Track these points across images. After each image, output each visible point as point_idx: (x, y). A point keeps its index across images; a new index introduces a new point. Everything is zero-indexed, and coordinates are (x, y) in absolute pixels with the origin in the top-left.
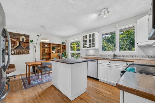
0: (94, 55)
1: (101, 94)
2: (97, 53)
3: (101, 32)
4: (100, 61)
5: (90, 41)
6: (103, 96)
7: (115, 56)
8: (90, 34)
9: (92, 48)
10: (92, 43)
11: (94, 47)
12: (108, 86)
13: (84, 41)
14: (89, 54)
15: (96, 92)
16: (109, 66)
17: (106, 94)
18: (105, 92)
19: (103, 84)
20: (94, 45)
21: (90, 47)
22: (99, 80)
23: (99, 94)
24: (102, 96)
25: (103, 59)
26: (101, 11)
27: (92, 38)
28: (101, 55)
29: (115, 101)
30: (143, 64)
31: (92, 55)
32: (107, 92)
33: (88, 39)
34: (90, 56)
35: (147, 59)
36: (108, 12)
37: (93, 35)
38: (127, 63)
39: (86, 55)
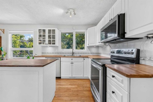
0: (53, 53)
1: (70, 90)
2: (57, 51)
3: (61, 30)
4: (62, 59)
5: (49, 37)
6: (73, 91)
7: (73, 53)
8: (50, 29)
9: (52, 45)
10: (52, 39)
11: (54, 44)
12: (71, 80)
13: (40, 36)
14: (46, 52)
15: (65, 91)
16: (71, 62)
17: (74, 88)
18: (72, 87)
19: (66, 81)
20: (54, 42)
21: (50, 43)
22: (61, 78)
23: (68, 91)
24: (71, 92)
25: (64, 56)
26: (69, 9)
27: (52, 34)
28: (61, 53)
29: (82, 91)
30: (95, 58)
31: (51, 53)
32: (73, 86)
33: (47, 34)
34: (48, 54)
35: (91, 55)
36: (75, 14)
37: (54, 31)
38: (84, 58)
39: (42, 53)
